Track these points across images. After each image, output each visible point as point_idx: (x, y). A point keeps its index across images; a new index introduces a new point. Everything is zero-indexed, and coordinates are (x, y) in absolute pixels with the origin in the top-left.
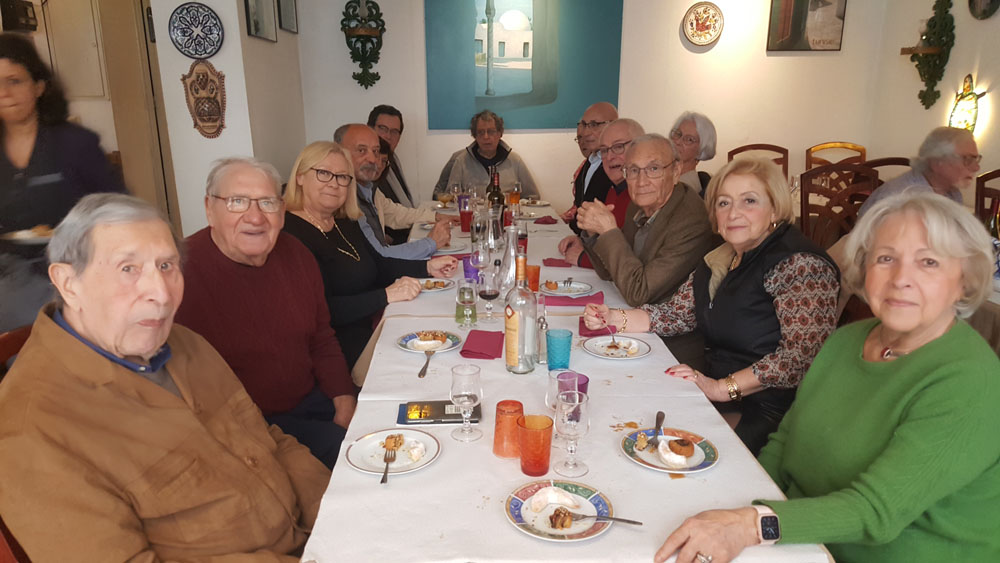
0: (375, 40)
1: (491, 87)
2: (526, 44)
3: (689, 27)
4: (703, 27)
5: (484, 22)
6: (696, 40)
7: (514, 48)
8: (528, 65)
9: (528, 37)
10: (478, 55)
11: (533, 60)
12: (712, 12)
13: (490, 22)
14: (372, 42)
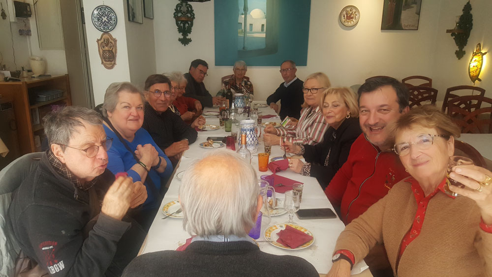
1: (245, 46)
2: (263, 25)
3: (343, 17)
4: (349, 18)
5: (243, 14)
6: (346, 24)
7: (257, 27)
8: (264, 35)
9: (264, 22)
10: (239, 30)
11: (266, 33)
12: (354, 10)
13: (246, 15)
14: (188, 24)
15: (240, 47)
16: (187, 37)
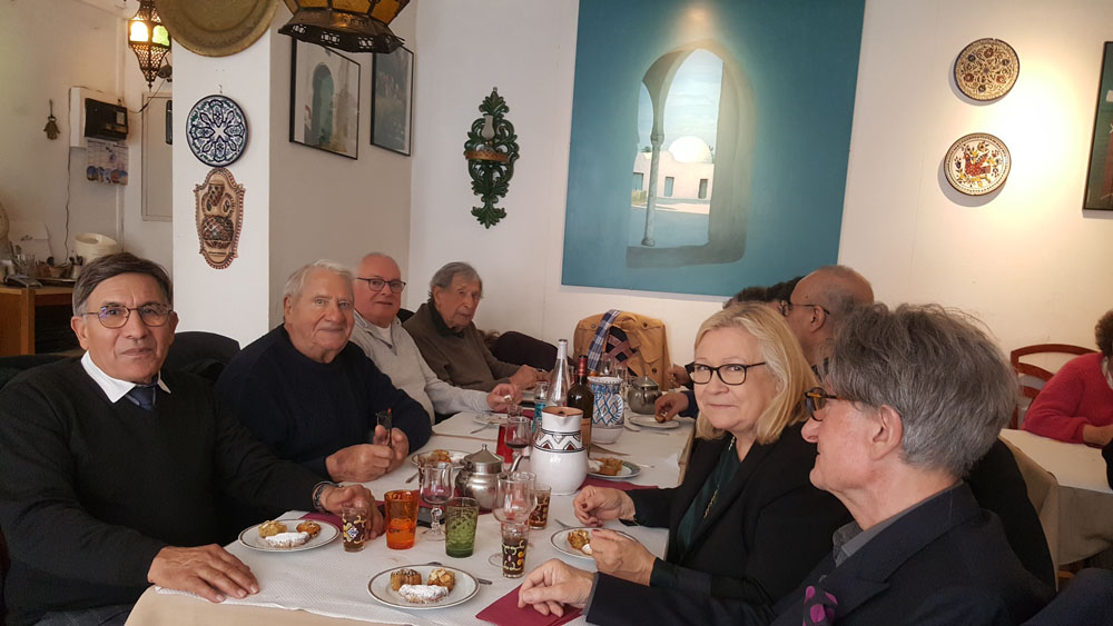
0: (504, 168)
1: (650, 235)
2: (703, 182)
3: (954, 167)
4: (976, 169)
5: (647, 150)
6: (965, 187)
7: (687, 185)
8: (704, 209)
9: (708, 172)
10: (636, 193)
11: (712, 203)
12: (992, 148)
13: (655, 151)
14: (500, 171)
15: (636, 242)
16: (496, 206)
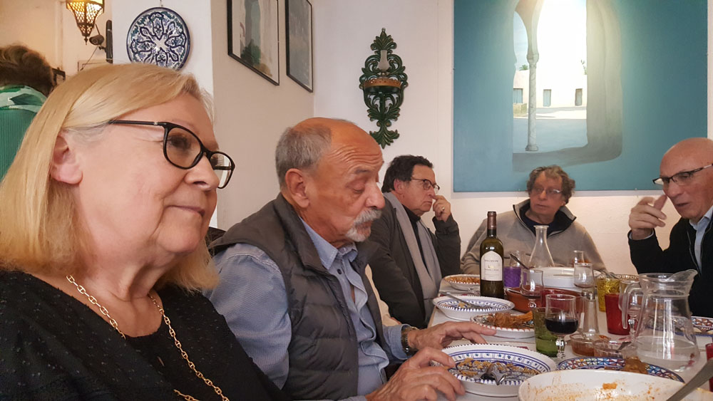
0: (395, 96)
1: (533, 142)
2: (579, 91)
5: (525, 68)
7: (562, 97)
8: (582, 115)
9: (582, 82)
10: (517, 106)
11: (588, 108)
13: (532, 67)
14: (392, 99)
15: (520, 147)
16: (389, 129)
